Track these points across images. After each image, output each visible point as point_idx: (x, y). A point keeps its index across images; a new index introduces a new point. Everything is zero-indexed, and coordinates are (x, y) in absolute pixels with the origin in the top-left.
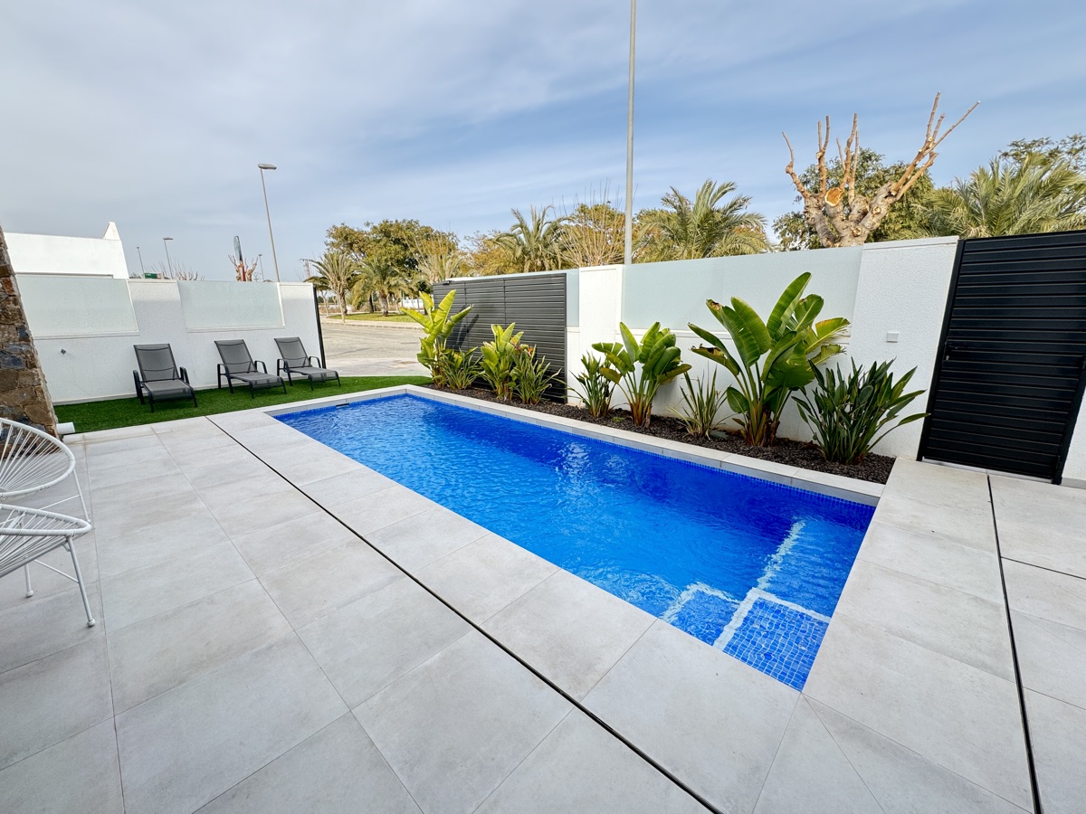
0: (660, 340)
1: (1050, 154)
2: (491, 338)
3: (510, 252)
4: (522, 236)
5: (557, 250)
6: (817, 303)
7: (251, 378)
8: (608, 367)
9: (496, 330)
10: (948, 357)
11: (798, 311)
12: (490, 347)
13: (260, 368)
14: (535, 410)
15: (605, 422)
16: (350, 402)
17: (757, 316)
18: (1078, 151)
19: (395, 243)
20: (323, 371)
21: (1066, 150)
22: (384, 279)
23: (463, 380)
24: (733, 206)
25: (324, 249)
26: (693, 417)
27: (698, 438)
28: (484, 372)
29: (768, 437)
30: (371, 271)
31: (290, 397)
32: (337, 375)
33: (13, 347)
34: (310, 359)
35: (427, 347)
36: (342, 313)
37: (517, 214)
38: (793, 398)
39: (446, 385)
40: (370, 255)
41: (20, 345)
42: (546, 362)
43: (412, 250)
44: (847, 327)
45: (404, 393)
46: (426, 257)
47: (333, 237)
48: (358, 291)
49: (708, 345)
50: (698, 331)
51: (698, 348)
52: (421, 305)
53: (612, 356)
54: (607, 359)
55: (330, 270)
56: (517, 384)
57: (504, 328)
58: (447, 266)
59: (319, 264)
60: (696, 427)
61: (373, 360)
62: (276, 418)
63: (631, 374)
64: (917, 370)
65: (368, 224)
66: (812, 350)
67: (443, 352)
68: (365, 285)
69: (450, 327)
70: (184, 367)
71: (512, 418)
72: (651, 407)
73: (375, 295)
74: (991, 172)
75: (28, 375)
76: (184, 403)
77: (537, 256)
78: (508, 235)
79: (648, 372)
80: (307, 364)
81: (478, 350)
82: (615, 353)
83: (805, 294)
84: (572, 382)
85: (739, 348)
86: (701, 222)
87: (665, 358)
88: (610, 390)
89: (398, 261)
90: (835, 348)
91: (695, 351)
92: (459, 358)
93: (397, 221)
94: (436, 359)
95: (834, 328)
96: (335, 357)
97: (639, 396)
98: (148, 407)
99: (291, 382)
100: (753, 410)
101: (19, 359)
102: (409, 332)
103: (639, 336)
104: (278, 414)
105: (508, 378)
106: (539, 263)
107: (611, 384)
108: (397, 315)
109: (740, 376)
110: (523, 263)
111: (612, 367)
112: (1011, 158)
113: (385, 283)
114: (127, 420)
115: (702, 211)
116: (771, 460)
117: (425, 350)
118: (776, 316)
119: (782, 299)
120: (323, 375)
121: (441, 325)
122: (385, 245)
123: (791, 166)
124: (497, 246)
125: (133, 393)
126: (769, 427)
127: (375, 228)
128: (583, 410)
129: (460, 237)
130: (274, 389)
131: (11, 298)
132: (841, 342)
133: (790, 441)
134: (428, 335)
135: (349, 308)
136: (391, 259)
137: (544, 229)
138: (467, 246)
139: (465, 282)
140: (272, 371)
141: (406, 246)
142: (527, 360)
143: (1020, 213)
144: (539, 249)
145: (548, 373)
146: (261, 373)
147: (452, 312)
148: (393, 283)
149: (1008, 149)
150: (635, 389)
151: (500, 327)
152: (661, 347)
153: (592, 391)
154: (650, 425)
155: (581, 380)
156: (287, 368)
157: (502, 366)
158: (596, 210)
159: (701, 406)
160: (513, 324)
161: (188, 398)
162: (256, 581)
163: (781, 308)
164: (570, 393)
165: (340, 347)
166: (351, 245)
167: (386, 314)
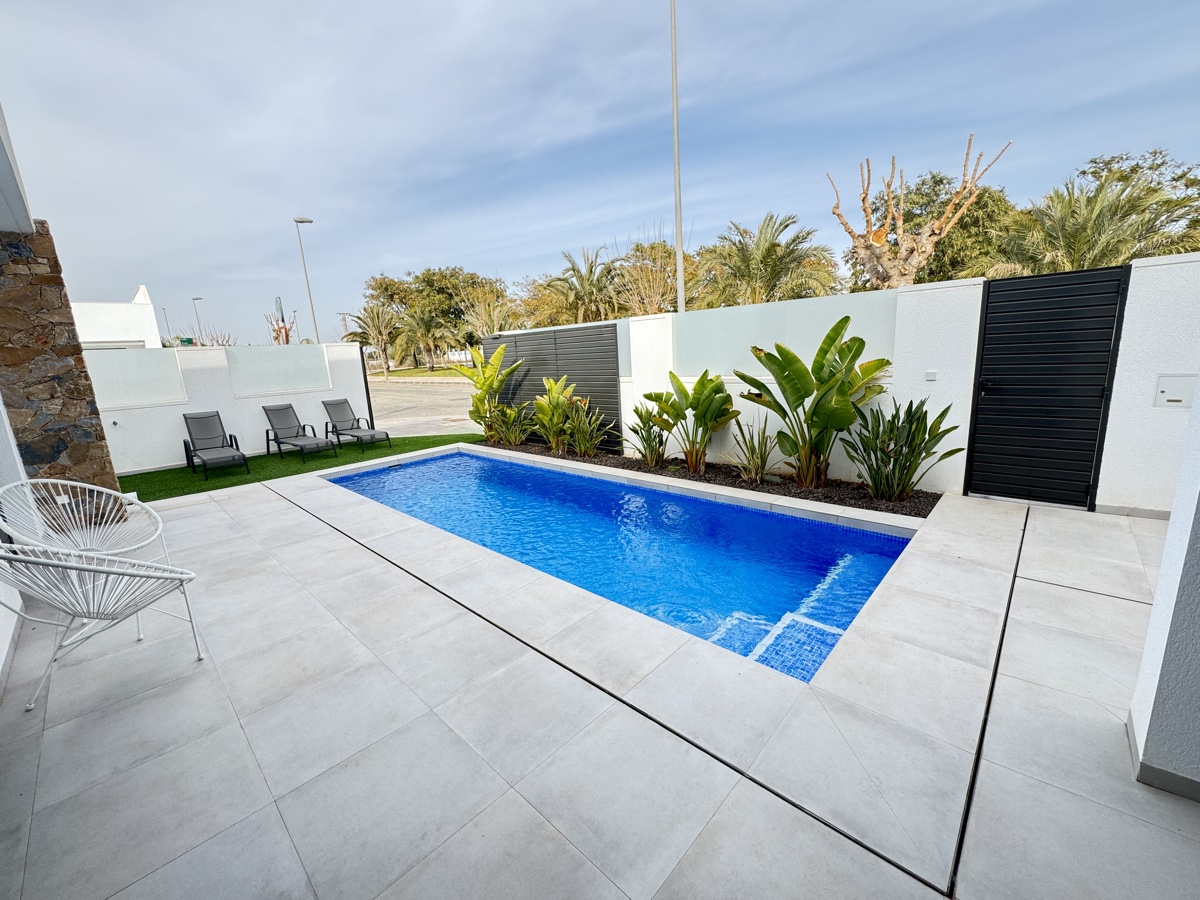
0: (710, 386)
1: (1132, 170)
2: (543, 391)
3: (562, 298)
4: (574, 280)
5: (613, 294)
6: (858, 345)
7: (301, 442)
8: (661, 416)
9: (548, 383)
10: (983, 393)
11: (841, 352)
12: (543, 400)
13: (309, 431)
14: (590, 462)
15: (660, 472)
16: (403, 463)
17: (799, 361)
18: (1159, 166)
19: (438, 293)
20: (372, 432)
21: (1147, 165)
22: (429, 331)
23: (515, 436)
24: (797, 240)
25: (363, 302)
26: (746, 462)
27: (751, 483)
28: (537, 427)
29: (819, 478)
30: (414, 323)
31: (341, 460)
32: (387, 436)
33: (84, 421)
34: (358, 420)
35: (479, 404)
36: (385, 371)
37: (568, 257)
38: (841, 439)
39: (499, 442)
40: (412, 306)
41: (90, 419)
42: (600, 414)
43: (457, 299)
44: (888, 368)
45: (456, 451)
46: (473, 306)
47: (372, 289)
48: (401, 345)
49: (755, 391)
50: (743, 377)
51: (746, 393)
52: (469, 357)
53: (663, 405)
54: (660, 408)
55: (371, 324)
56: (572, 437)
57: (556, 381)
58: (495, 314)
59: (359, 318)
60: (750, 472)
61: (421, 419)
62: (330, 480)
63: (683, 422)
64: (952, 407)
65: (409, 274)
66: (856, 392)
67: (495, 407)
68: (409, 339)
69: (502, 382)
70: (233, 433)
71: (568, 472)
72: (705, 455)
73: (418, 348)
74: (1066, 193)
75: (98, 447)
76: (235, 470)
77: (591, 301)
78: (559, 280)
79: (700, 419)
80: (355, 426)
81: (531, 404)
82: (667, 401)
83: (847, 337)
84: (627, 434)
85: (784, 392)
86: (764, 257)
87: (715, 405)
88: (664, 440)
89: (443, 312)
90: (878, 389)
91: (743, 396)
92: (511, 413)
93: (440, 269)
94: (488, 415)
95: (877, 369)
96: (381, 417)
97: (693, 443)
98: (202, 476)
99: (340, 445)
100: (803, 453)
101: (90, 433)
102: (459, 387)
103: (690, 385)
104: (331, 478)
105: (562, 432)
106: (594, 308)
107: (665, 433)
108: (443, 369)
109: (787, 419)
110: (577, 309)
111: (665, 416)
112: (1090, 175)
113: (430, 335)
114: (183, 489)
115: (764, 245)
116: (820, 500)
117: (477, 407)
118: (820, 359)
119: (824, 342)
120: (373, 436)
121: (493, 381)
122: (428, 295)
123: (837, 207)
124: (548, 291)
125: (183, 462)
126: (818, 469)
127: (417, 277)
128: (637, 461)
129: (509, 282)
130: (323, 453)
131: (83, 374)
132: (883, 382)
133: (841, 482)
134: (479, 392)
135: (391, 364)
136: (435, 309)
137: (598, 271)
138: (516, 292)
139: (515, 336)
140: (321, 435)
141: (451, 295)
142: (581, 412)
143: (1100, 234)
144: (593, 292)
145: (603, 425)
146: (309, 438)
147: (503, 367)
148: (438, 335)
149: (1087, 167)
150: (687, 435)
151: (552, 381)
152: (710, 394)
153: (647, 440)
154: (705, 472)
155: (636, 432)
156: (336, 431)
157: (555, 420)
158: (653, 248)
159: (752, 450)
160: (565, 376)
161: (241, 465)
162: (336, 622)
163: (823, 352)
164: (625, 443)
165: (385, 407)
166: (391, 297)
167: (432, 369)
